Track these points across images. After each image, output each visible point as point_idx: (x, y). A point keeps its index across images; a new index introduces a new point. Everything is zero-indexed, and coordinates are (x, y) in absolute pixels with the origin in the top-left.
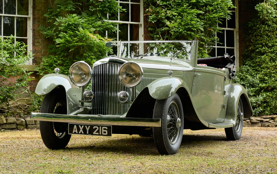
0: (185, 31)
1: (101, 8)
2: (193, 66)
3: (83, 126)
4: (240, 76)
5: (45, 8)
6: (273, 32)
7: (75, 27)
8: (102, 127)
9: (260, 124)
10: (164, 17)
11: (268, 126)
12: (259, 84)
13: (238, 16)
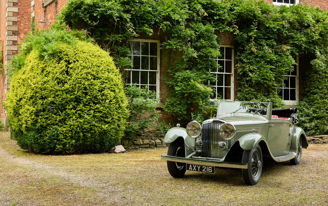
0: (262, 80)
1: (205, 65)
2: (269, 120)
3: (196, 166)
4: (299, 109)
5: (168, 65)
6: (322, 79)
7: (188, 79)
8: (208, 167)
9: (312, 142)
10: (248, 71)
11: (318, 143)
12: (312, 115)
13: (298, 67)
